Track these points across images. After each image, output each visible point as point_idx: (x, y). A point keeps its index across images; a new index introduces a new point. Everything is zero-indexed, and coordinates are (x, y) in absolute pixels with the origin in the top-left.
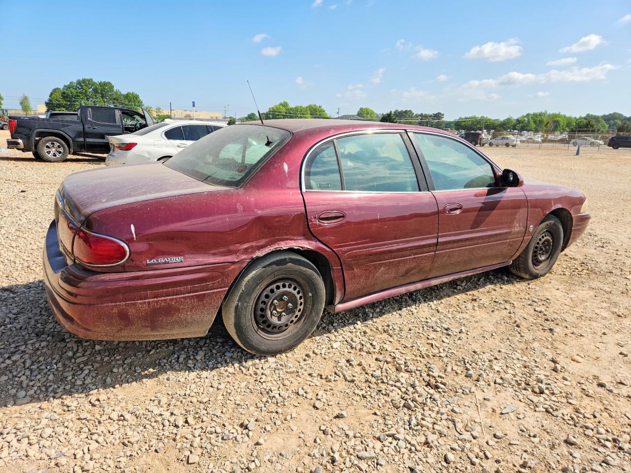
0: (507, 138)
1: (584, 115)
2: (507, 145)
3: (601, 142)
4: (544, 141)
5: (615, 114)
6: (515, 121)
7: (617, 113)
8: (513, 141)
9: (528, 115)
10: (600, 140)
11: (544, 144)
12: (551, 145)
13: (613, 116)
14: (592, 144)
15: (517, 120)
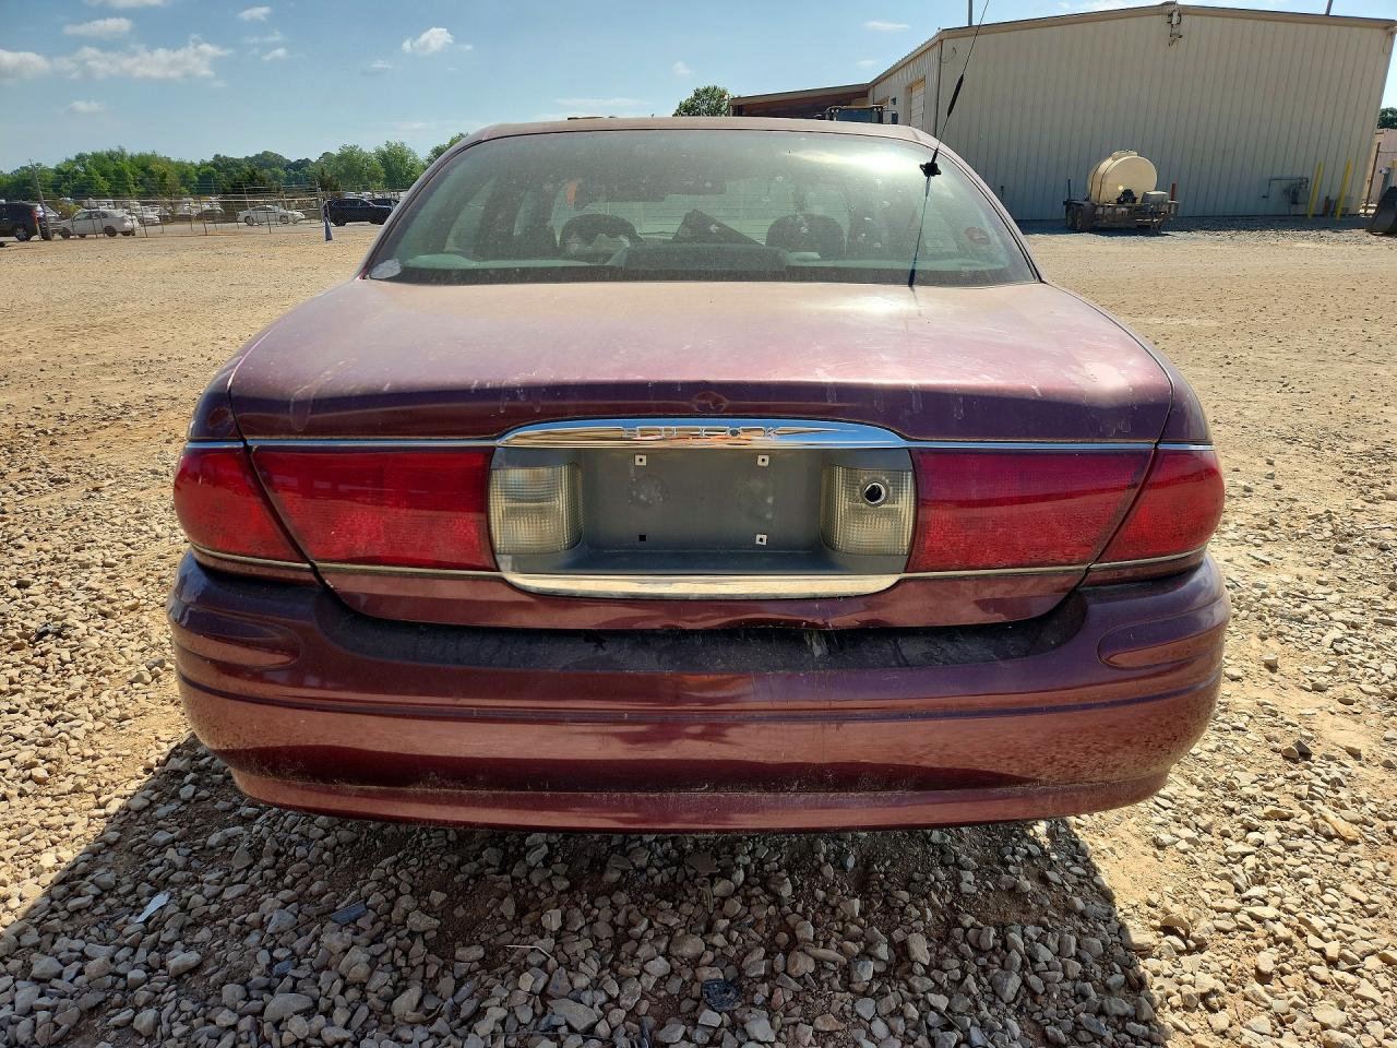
0: (105, 215)
1: (209, 158)
2: (111, 232)
3: (298, 214)
4: (164, 220)
5: (265, 153)
6: (53, 175)
7: (272, 153)
8: (123, 220)
9: (80, 158)
10: (297, 209)
11: (168, 228)
12: (184, 227)
13: (266, 160)
14: (284, 219)
15: (58, 171)
